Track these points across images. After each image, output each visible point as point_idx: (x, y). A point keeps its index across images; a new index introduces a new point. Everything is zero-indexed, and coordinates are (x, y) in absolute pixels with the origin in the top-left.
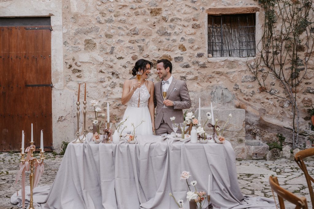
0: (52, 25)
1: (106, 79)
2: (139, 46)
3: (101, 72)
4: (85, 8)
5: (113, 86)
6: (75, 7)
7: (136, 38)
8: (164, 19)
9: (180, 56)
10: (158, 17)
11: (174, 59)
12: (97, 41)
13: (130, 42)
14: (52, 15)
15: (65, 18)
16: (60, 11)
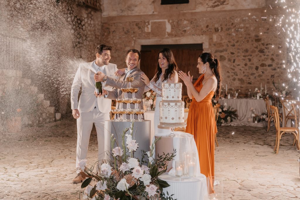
0: (203, 48)
1: (231, 76)
2: (249, 59)
3: (228, 72)
4: (220, 39)
5: (234, 80)
6: (215, 38)
7: (247, 54)
8: (263, 44)
9: (271, 64)
10: (260, 43)
11: (267, 66)
12: (226, 56)
13: (244, 56)
14: (203, 43)
15: (210, 45)
16: (208, 40)
